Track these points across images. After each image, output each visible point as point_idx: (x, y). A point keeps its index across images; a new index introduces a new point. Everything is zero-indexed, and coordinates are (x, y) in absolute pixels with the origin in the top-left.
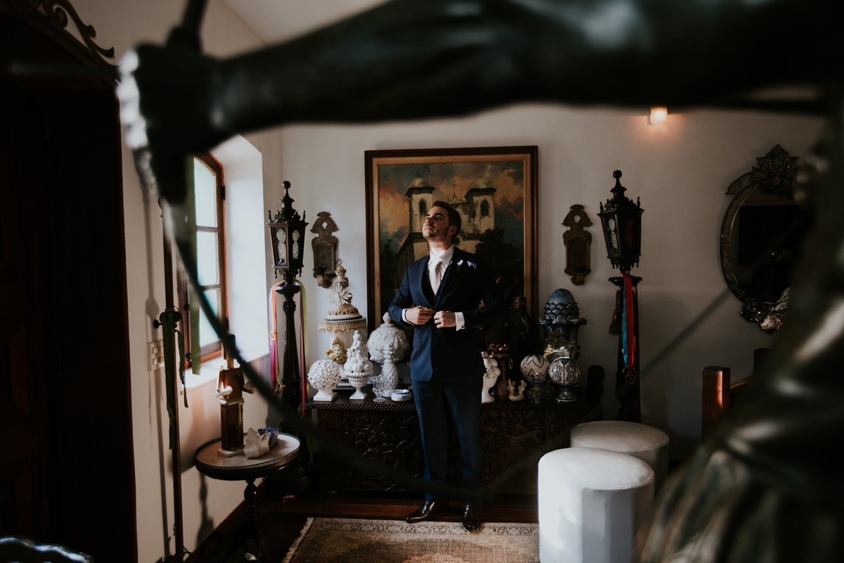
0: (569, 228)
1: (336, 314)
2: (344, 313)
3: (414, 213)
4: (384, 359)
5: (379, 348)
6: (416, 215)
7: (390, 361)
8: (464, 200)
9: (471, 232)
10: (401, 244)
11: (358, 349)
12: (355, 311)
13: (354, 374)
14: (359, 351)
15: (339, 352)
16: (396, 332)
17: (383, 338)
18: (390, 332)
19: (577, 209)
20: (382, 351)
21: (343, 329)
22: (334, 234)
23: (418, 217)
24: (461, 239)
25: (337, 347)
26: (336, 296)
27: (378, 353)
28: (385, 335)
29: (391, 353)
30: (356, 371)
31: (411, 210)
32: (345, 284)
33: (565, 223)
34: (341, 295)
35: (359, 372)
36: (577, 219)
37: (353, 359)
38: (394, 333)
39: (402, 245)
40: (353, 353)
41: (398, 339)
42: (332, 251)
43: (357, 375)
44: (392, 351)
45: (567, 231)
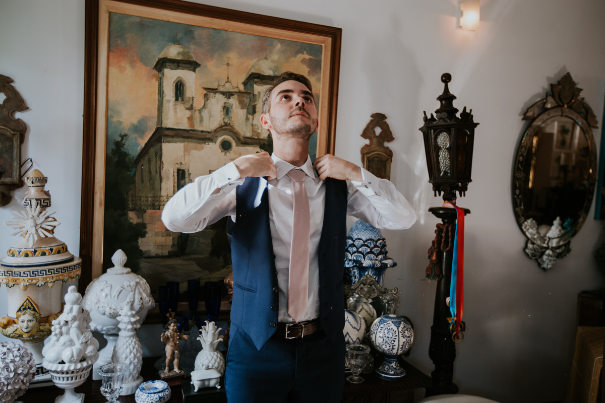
0: (367, 142)
1: (27, 255)
2: (44, 254)
3: (165, 98)
4: (119, 330)
5: (108, 311)
6: (169, 101)
7: (131, 333)
8: (242, 88)
9: (249, 134)
10: (142, 143)
11: (74, 319)
12: (63, 249)
13: (65, 367)
14: (76, 324)
15: (31, 324)
16: (137, 283)
17: (115, 293)
18: (126, 284)
19: (379, 119)
20: (114, 316)
21: (41, 283)
22: (18, 115)
23: (172, 104)
24: (234, 144)
25: (27, 316)
26: (29, 225)
27: (106, 319)
28: (118, 288)
29: (133, 320)
30: (70, 362)
31: (161, 93)
32: (45, 203)
33: (365, 135)
34: (39, 222)
35: (75, 363)
36: (378, 131)
37: (63, 339)
38: (133, 283)
39: (143, 145)
40: (64, 329)
41: (140, 293)
42: (16, 144)
43: (72, 368)
44: (133, 316)
45: (366, 145)
